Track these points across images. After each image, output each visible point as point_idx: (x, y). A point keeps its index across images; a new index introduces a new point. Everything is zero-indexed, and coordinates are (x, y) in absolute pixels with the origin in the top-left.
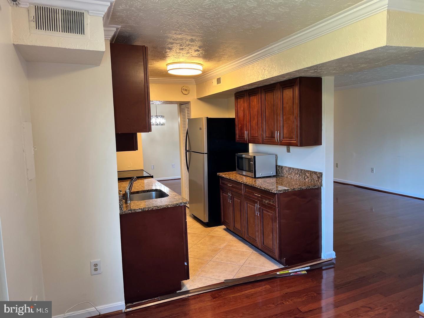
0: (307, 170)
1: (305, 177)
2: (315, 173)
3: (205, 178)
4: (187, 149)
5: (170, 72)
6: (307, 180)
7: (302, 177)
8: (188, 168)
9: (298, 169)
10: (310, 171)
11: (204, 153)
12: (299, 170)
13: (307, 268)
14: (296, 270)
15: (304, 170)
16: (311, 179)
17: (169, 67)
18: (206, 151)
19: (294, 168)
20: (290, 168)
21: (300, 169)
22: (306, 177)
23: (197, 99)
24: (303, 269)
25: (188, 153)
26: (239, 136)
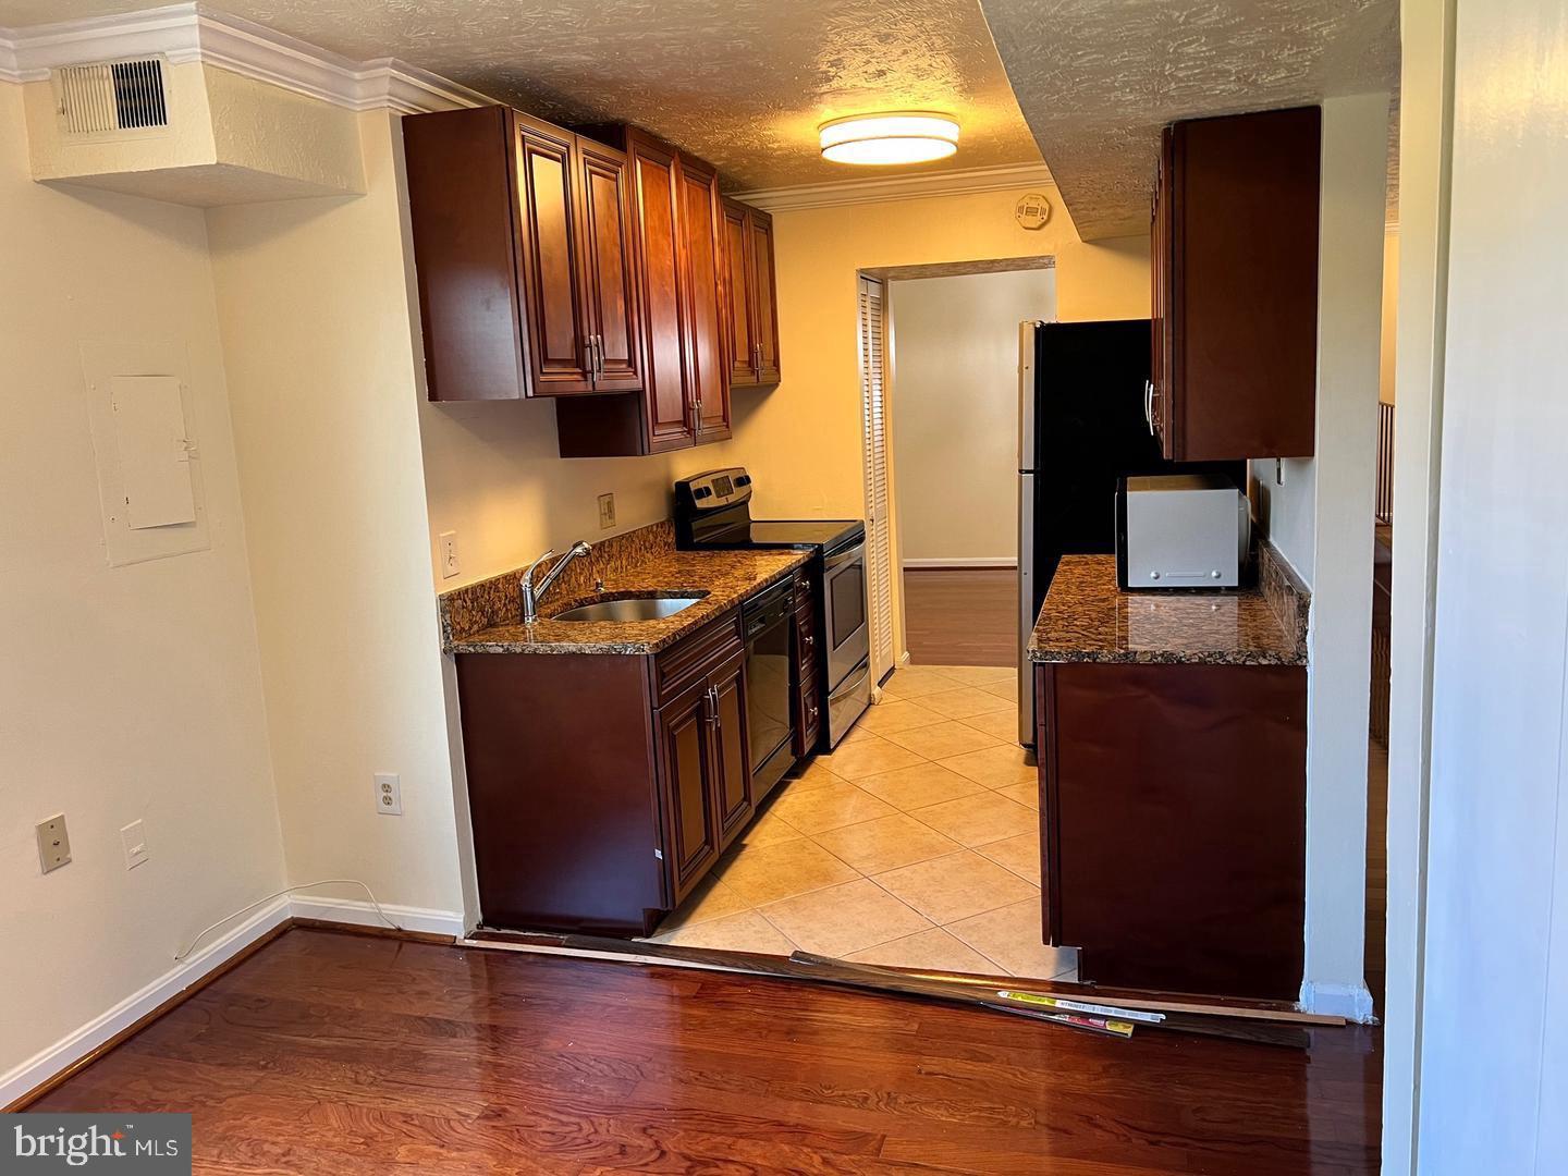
5: (829, 155)
13: (1147, 1017)
14: (1088, 1009)
17: (827, 137)
23: (1084, 242)
24: (1127, 1014)
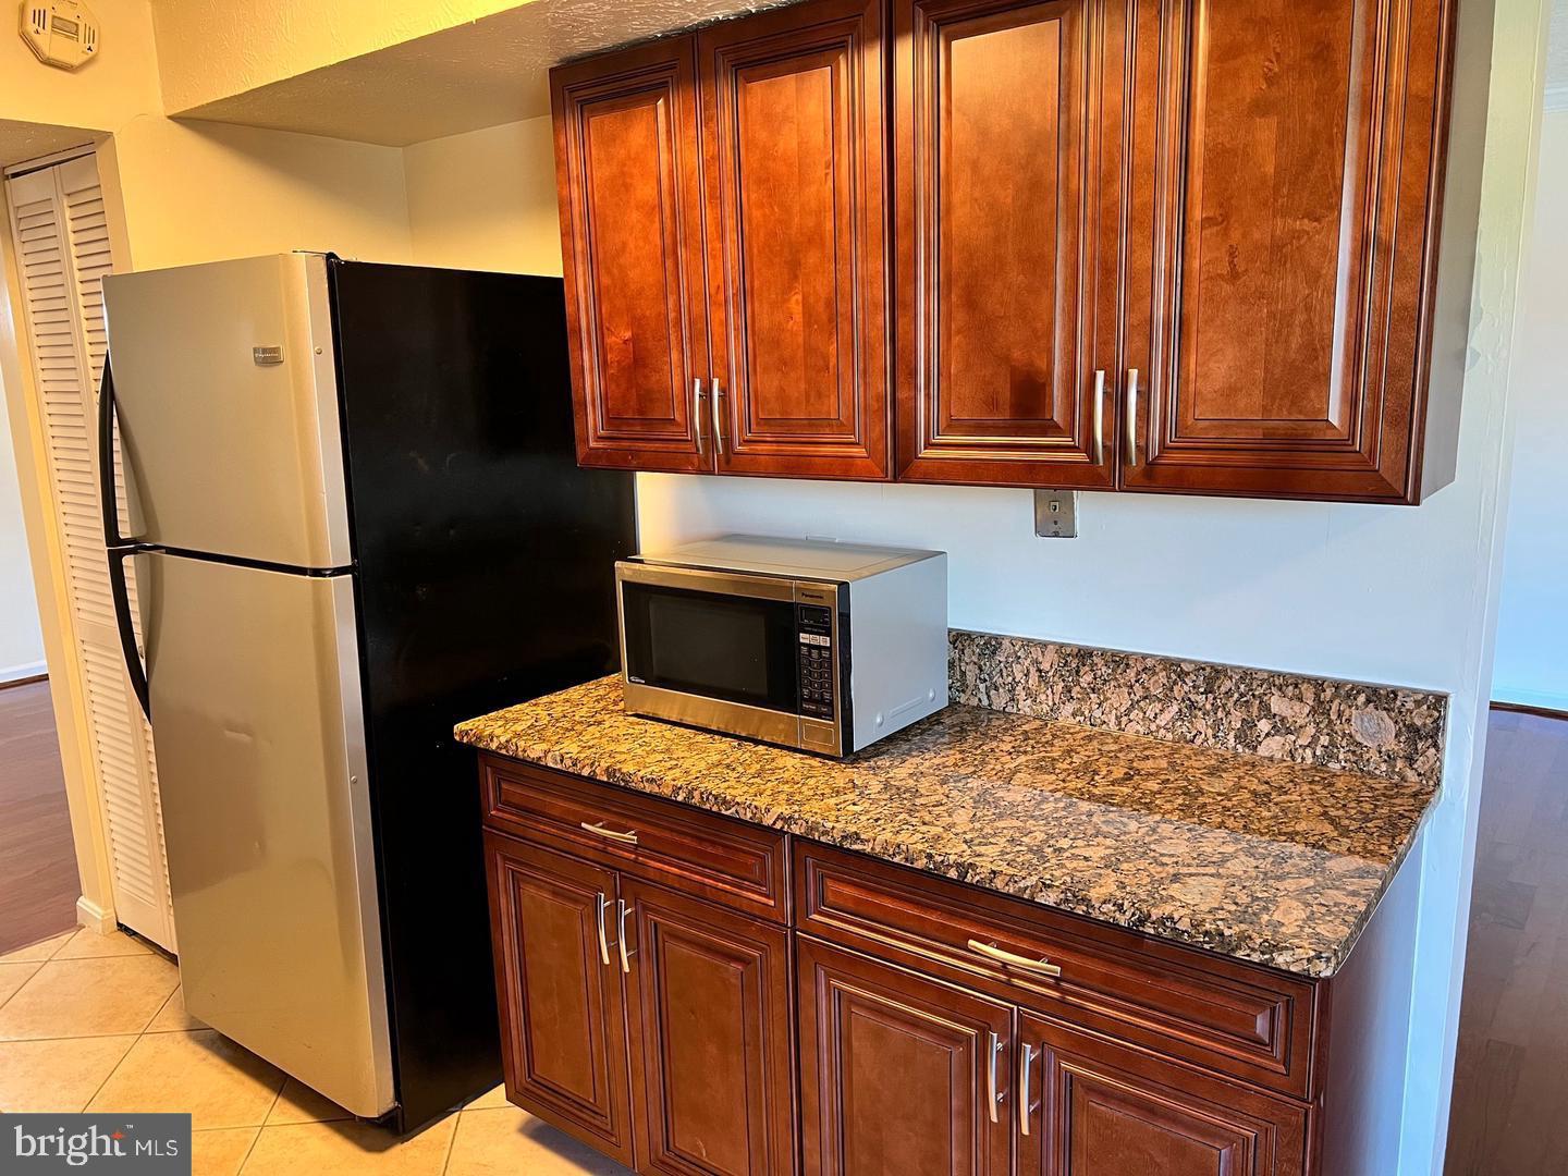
0: (1272, 674)
1: (1250, 724)
2: (1380, 697)
3: (349, 779)
4: (125, 531)
6: (1272, 747)
7: (1217, 725)
8: (141, 686)
9: (1171, 665)
10: (1319, 684)
11: (317, 572)
12: (1182, 675)
15: (1247, 675)
16: (1324, 740)
18: (337, 547)
19: (1128, 656)
20: (1084, 655)
21: (1200, 667)
22: (1264, 726)
23: (170, 117)
25: (128, 561)
26: (613, 419)
